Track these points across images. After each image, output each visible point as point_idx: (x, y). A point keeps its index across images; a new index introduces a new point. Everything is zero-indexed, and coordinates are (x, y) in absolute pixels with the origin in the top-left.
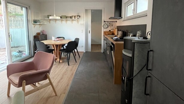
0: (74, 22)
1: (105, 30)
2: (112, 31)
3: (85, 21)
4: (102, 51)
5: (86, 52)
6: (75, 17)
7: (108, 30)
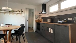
0: (18, 15)
1: (36, 19)
2: (39, 20)
3: (25, 15)
4: (35, 31)
5: (26, 32)
6: (20, 11)
7: (37, 19)
